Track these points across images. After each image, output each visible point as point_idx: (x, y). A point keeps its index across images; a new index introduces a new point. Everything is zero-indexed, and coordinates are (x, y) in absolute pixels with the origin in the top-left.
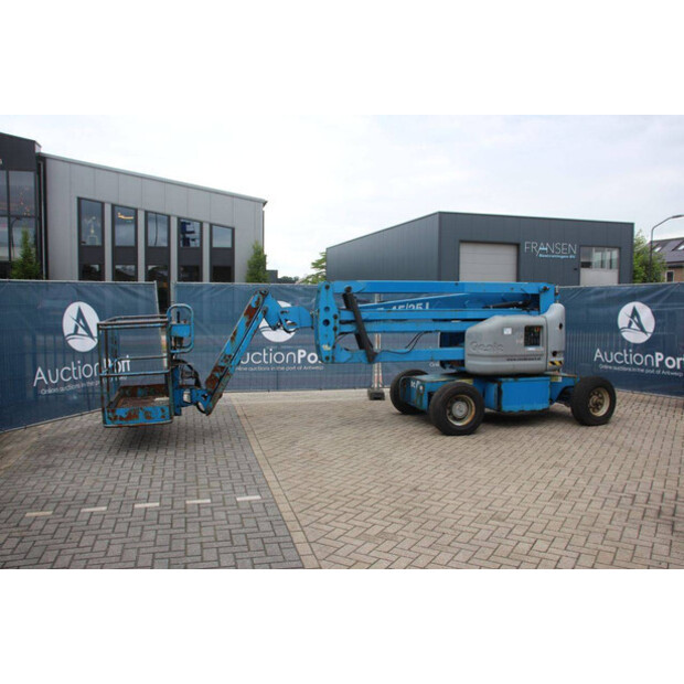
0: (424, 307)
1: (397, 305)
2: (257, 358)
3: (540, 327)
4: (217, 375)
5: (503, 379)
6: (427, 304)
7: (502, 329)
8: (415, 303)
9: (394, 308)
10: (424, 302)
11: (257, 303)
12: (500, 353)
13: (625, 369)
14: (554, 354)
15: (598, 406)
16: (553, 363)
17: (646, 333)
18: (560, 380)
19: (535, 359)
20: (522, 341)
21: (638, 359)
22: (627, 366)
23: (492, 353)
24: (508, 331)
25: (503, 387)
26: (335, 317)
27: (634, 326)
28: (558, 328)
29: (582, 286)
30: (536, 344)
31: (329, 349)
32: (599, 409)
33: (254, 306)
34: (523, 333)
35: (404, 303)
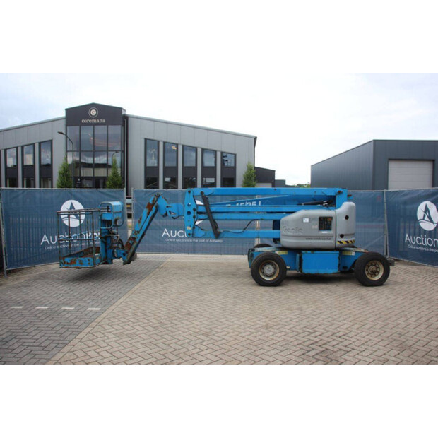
0: (257, 204)
1: (239, 203)
2: (181, 234)
3: (331, 218)
4: (131, 242)
5: (303, 252)
6: (260, 202)
7: (302, 218)
8: (251, 201)
9: (238, 205)
10: (258, 201)
11: (153, 201)
12: (301, 234)
13: (422, 249)
14: (342, 236)
15: (374, 273)
16: (340, 242)
17: (434, 223)
18: (353, 254)
19: (327, 239)
20: (317, 227)
21: (430, 242)
22: (424, 247)
23: (295, 234)
24: (306, 220)
25: (303, 257)
26: (194, 210)
27: (426, 218)
28: (344, 219)
29: (389, 190)
30: (329, 228)
31: (191, 229)
32: (376, 275)
33: (151, 203)
34: (317, 222)
35: (245, 202)
